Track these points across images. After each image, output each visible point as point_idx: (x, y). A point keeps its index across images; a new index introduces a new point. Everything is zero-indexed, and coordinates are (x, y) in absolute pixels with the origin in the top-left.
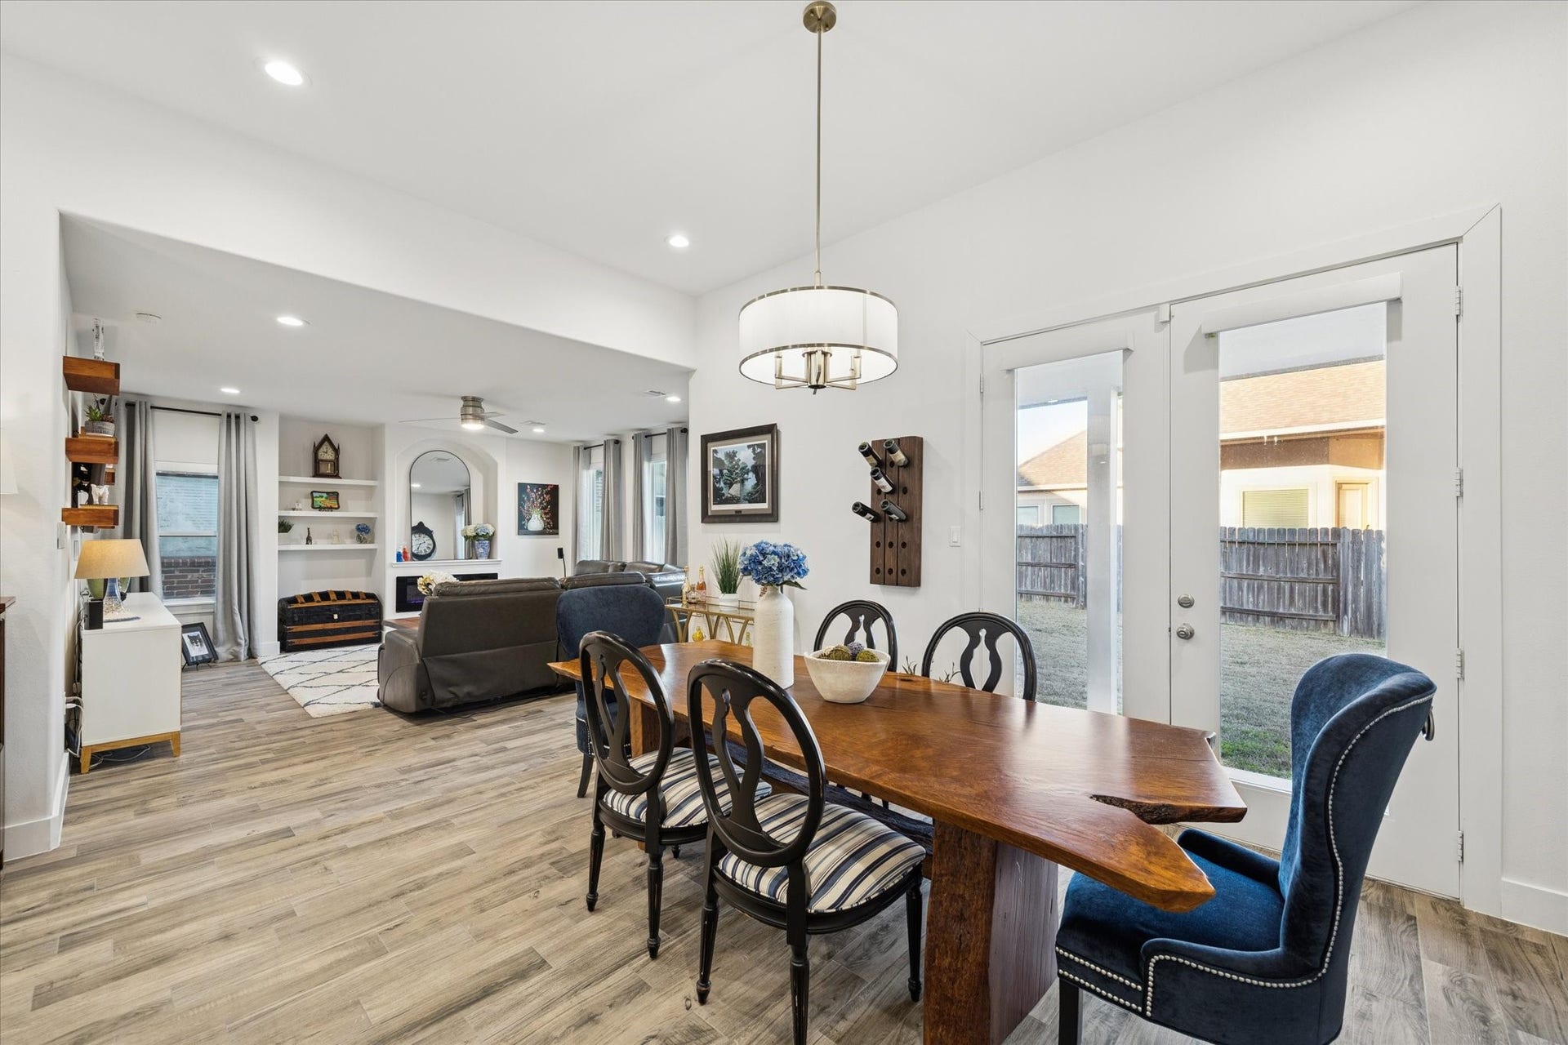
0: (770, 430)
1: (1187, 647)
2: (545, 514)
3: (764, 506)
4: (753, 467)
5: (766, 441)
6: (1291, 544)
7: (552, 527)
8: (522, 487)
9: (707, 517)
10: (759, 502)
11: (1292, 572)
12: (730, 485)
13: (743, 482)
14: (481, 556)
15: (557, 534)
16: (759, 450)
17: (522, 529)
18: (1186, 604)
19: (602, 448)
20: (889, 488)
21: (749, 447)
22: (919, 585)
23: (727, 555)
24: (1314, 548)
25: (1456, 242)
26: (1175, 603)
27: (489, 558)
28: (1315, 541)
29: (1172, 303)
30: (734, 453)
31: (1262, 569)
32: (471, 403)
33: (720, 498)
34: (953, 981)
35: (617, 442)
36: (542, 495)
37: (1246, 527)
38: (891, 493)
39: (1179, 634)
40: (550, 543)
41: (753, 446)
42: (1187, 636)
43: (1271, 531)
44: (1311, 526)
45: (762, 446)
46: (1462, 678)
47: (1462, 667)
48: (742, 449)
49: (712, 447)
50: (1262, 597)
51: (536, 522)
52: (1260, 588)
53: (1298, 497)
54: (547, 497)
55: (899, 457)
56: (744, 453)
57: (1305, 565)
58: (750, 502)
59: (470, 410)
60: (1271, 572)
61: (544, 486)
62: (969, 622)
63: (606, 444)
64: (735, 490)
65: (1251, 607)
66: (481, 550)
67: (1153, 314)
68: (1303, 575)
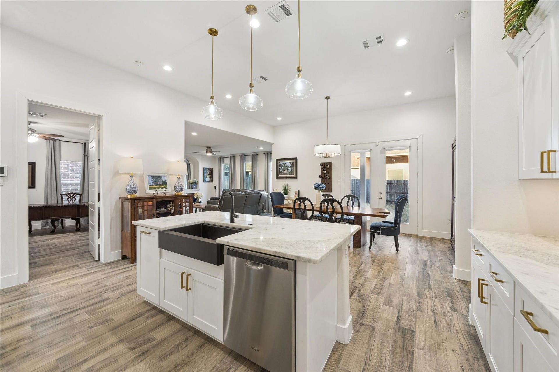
0: (296, 159)
1: (381, 200)
2: (210, 176)
3: (294, 176)
4: (290, 167)
5: (294, 161)
6: (399, 184)
7: (212, 180)
8: (204, 169)
9: (278, 178)
10: (293, 175)
11: (399, 191)
12: (284, 171)
13: (288, 170)
14: (194, 188)
15: (213, 182)
16: (292, 163)
17: (204, 180)
18: (381, 193)
19: (229, 158)
20: (326, 172)
21: (289, 162)
22: (331, 192)
23: (285, 186)
24: (404, 185)
25: (417, 139)
26: (379, 194)
27: (196, 189)
28: (404, 183)
29: (378, 142)
30: (285, 164)
31: (392, 190)
32: (209, 148)
33: (281, 173)
34: (357, 238)
35: (234, 157)
36: (209, 171)
37: (389, 180)
38: (326, 173)
39: (380, 198)
40: (212, 185)
41: (291, 162)
42: (381, 199)
43: (394, 181)
44: (404, 179)
45: (293, 162)
46: (418, 202)
47: (418, 201)
48: (287, 163)
49: (279, 162)
50: (392, 197)
51: (208, 179)
52: (392, 195)
53: (401, 171)
54: (211, 172)
55: (328, 166)
56: (288, 163)
57: (402, 189)
58: (290, 174)
59: (209, 150)
60: (394, 191)
61: (210, 168)
62: (348, 196)
63: (230, 157)
64: (285, 172)
65: (390, 200)
66: (194, 187)
67: (375, 144)
68: (401, 192)
